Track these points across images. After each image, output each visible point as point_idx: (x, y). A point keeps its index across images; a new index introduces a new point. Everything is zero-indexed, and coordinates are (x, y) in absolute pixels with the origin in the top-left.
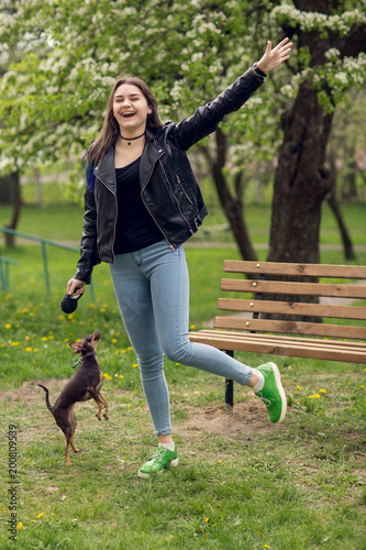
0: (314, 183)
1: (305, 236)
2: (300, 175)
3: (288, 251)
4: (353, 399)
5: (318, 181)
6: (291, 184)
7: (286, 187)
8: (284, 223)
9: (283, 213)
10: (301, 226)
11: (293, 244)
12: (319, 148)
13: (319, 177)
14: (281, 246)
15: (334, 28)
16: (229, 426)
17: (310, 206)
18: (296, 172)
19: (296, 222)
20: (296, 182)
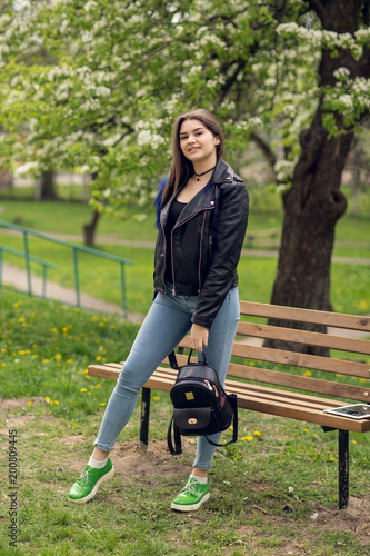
0: (325, 205)
1: (314, 261)
2: (312, 198)
3: (295, 275)
4: (288, 444)
5: (330, 204)
6: (303, 205)
7: (297, 208)
8: (292, 246)
9: (292, 236)
10: (309, 250)
11: (300, 268)
12: (334, 169)
13: (331, 199)
14: (288, 270)
15: (344, 47)
16: (136, 466)
17: (320, 229)
18: (309, 193)
19: (304, 245)
20: (308, 204)
